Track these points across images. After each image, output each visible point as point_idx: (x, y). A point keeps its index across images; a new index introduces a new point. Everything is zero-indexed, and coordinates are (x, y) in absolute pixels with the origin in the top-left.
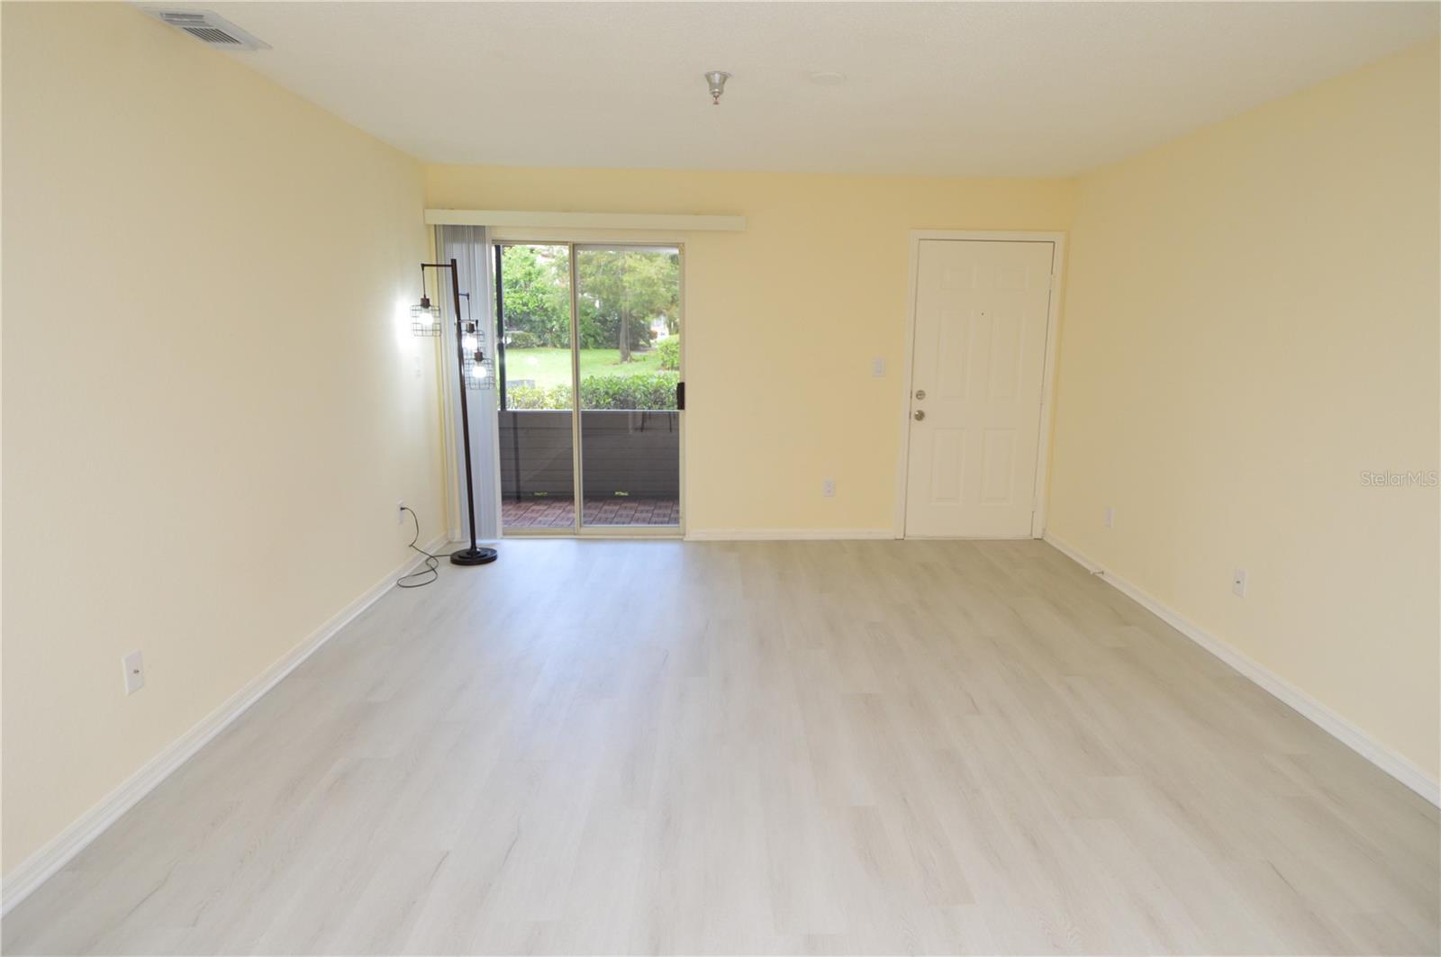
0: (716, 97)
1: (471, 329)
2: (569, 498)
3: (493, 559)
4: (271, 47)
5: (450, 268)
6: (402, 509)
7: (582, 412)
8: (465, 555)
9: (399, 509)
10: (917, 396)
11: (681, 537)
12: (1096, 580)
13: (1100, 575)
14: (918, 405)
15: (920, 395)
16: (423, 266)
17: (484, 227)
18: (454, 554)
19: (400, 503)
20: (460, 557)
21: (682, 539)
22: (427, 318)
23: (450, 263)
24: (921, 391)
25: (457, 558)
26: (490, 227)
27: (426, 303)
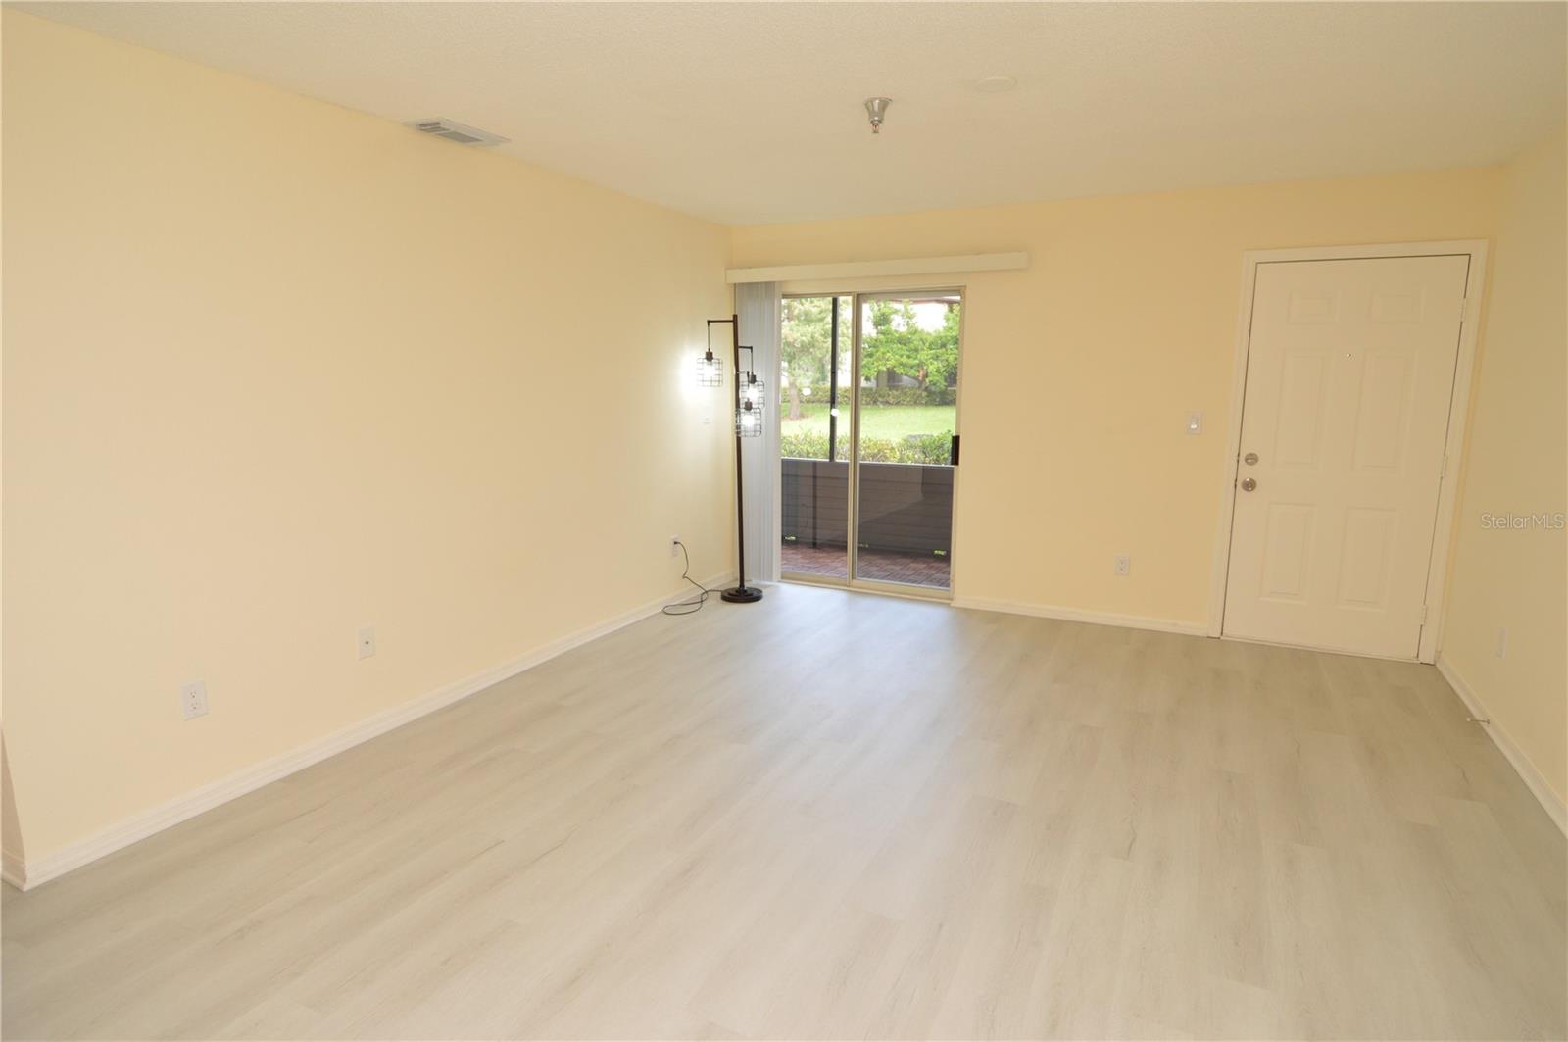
0: (876, 126)
1: (753, 380)
2: (843, 548)
3: (757, 598)
4: (509, 140)
5: (732, 324)
6: (676, 543)
7: (862, 465)
8: (734, 593)
9: (673, 543)
10: (1246, 460)
11: (948, 601)
12: (1475, 729)
13: (1484, 725)
14: (1247, 473)
15: (1252, 459)
16: (709, 322)
17: (774, 283)
18: (726, 591)
19: (674, 537)
20: (730, 594)
21: (948, 604)
22: (710, 371)
23: (732, 318)
24: (1252, 454)
25: (726, 595)
26: (781, 282)
27: (709, 356)
